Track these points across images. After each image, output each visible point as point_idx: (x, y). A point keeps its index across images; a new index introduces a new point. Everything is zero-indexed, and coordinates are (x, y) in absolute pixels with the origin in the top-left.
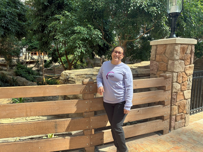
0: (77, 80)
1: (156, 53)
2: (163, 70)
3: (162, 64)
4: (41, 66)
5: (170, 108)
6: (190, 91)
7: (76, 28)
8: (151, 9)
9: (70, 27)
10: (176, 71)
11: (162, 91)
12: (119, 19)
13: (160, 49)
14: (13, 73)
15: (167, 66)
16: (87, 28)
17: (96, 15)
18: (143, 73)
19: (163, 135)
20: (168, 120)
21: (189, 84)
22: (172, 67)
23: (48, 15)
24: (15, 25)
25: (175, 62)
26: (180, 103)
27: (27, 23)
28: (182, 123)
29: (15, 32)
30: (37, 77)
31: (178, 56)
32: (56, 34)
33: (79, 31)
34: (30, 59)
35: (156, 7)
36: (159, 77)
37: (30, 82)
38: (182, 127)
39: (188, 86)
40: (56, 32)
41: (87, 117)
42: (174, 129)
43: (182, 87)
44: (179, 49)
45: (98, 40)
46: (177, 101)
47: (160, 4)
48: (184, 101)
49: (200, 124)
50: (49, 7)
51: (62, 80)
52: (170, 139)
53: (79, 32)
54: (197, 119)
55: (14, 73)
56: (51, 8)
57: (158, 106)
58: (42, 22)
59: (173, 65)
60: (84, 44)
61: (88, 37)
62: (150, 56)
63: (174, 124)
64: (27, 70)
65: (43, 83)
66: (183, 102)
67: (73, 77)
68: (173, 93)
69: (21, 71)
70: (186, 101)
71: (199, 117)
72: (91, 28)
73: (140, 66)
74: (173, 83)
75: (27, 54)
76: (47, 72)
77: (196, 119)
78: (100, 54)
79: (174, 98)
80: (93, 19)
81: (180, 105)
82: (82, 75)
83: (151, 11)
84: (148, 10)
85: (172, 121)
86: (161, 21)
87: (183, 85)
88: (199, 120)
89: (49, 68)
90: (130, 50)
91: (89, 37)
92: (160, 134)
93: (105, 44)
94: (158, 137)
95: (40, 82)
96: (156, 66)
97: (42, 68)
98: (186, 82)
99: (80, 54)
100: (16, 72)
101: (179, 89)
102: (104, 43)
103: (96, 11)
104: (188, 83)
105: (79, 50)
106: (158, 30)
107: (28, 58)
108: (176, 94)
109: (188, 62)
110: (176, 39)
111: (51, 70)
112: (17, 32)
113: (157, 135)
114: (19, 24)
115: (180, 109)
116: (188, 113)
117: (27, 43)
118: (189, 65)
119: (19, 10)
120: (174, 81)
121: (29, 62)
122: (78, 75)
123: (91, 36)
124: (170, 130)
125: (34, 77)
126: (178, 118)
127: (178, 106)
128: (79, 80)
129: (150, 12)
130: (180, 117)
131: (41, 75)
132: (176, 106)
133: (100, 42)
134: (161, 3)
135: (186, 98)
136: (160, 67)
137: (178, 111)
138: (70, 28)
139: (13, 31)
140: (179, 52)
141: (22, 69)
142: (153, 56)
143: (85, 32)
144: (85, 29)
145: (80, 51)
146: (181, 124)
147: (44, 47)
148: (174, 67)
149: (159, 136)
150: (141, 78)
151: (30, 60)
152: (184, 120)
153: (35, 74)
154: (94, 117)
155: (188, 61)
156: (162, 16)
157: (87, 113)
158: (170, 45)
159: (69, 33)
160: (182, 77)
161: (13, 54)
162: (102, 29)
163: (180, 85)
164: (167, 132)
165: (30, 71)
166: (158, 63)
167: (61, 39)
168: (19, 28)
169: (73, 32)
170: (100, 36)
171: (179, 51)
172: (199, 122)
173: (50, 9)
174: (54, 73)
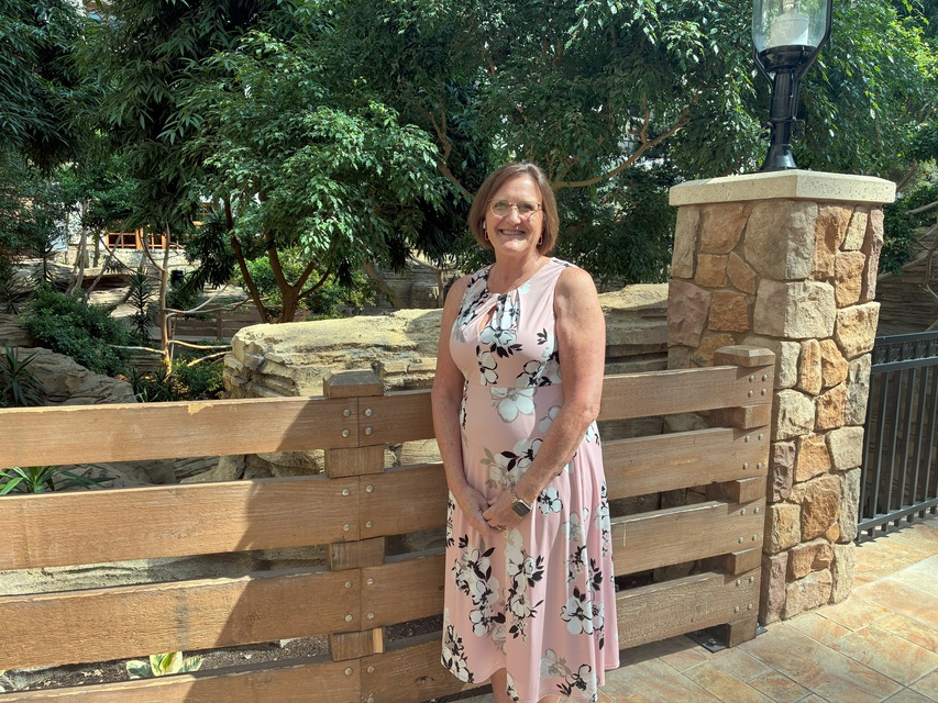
0: (303, 376)
1: (698, 242)
2: (732, 328)
3: (727, 297)
4: (155, 298)
5: (762, 517)
6: (861, 430)
7: (309, 118)
8: (677, 32)
9: (281, 110)
10: (792, 335)
11: (726, 433)
12: (521, 80)
13: (717, 225)
14: (16, 329)
15: (752, 307)
16: (368, 116)
17: (411, 56)
18: (635, 343)
19: (728, 647)
20: (755, 576)
21: (853, 400)
22: (773, 315)
23: (180, 55)
24: (22, 103)
25: (791, 292)
26: (811, 491)
27: (81, 92)
28: (821, 587)
29: (20, 135)
30: (131, 353)
31: (803, 261)
32: (213, 144)
33: (327, 132)
34: (100, 267)
35: (700, 21)
36: (715, 365)
37: (94, 379)
38: (820, 606)
39: (848, 406)
40: (214, 134)
41: (348, 566)
42: (783, 619)
43: (825, 413)
44: (812, 227)
45: (418, 175)
46: (798, 480)
47: (719, 10)
48: (829, 480)
49: (902, 593)
50: (188, 15)
51: (236, 373)
52: (764, 672)
53: (328, 137)
54: (890, 565)
55: (18, 330)
56: (197, 20)
57: (707, 506)
58: (154, 85)
59: (780, 304)
60: (352, 194)
61: (368, 164)
62: (668, 260)
63: (780, 594)
64: (83, 317)
65: (161, 381)
66: (827, 486)
67: (285, 356)
68: (780, 444)
69: (54, 324)
70: (841, 478)
71: (900, 557)
72: (383, 120)
73: (618, 307)
74: (779, 394)
75: (89, 240)
76: (185, 328)
77: (883, 567)
78: (431, 247)
79: (785, 464)
80: (395, 76)
81: (810, 500)
82: (331, 347)
83: (676, 40)
84: (663, 38)
85: (772, 580)
86: (722, 92)
87: (828, 403)
88: (897, 568)
89: (190, 307)
90: (573, 228)
91: (373, 162)
92: (712, 645)
93: (450, 197)
94: (705, 658)
95: (148, 373)
96: (697, 309)
97: (161, 310)
98: (843, 386)
99: (327, 246)
100: (29, 328)
101: (807, 422)
102: (450, 193)
103: (414, 40)
104: (848, 393)
105: (325, 226)
106: (706, 135)
107: (91, 261)
108: (792, 444)
109: (849, 289)
110: (796, 177)
111: (201, 317)
112: (35, 132)
113: (700, 647)
114: (42, 99)
115: (811, 520)
116: (846, 538)
117: (86, 188)
118: (857, 304)
119: (46, 29)
120: (785, 383)
121: (95, 278)
122: (309, 350)
123: (382, 155)
124: (762, 621)
125: (118, 353)
126: (803, 563)
127: (801, 505)
128: (317, 373)
129: (670, 46)
130: (812, 558)
131: (156, 341)
132: (794, 506)
133: (429, 189)
134: (721, 5)
135: (840, 465)
136: (717, 314)
137: (802, 528)
138: (282, 116)
139: (12, 130)
140: (808, 241)
141: (59, 311)
142: (683, 259)
143: (354, 137)
144: (353, 123)
145: (331, 229)
146: (816, 592)
147: (160, 208)
148: (783, 312)
149: (708, 654)
150: (623, 365)
151: (103, 271)
152: (830, 575)
153: (123, 339)
154: (383, 567)
155: (853, 286)
156: (724, 67)
157: (348, 546)
158: (767, 204)
159: (277, 140)
160: (824, 362)
161: (15, 240)
162: (440, 126)
163: (811, 405)
164: (747, 636)
165: (101, 325)
166: (705, 294)
167: (240, 171)
168: (43, 116)
169: (299, 138)
170: (426, 158)
171: (812, 238)
172: (899, 581)
173: (192, 23)
174: (215, 334)
